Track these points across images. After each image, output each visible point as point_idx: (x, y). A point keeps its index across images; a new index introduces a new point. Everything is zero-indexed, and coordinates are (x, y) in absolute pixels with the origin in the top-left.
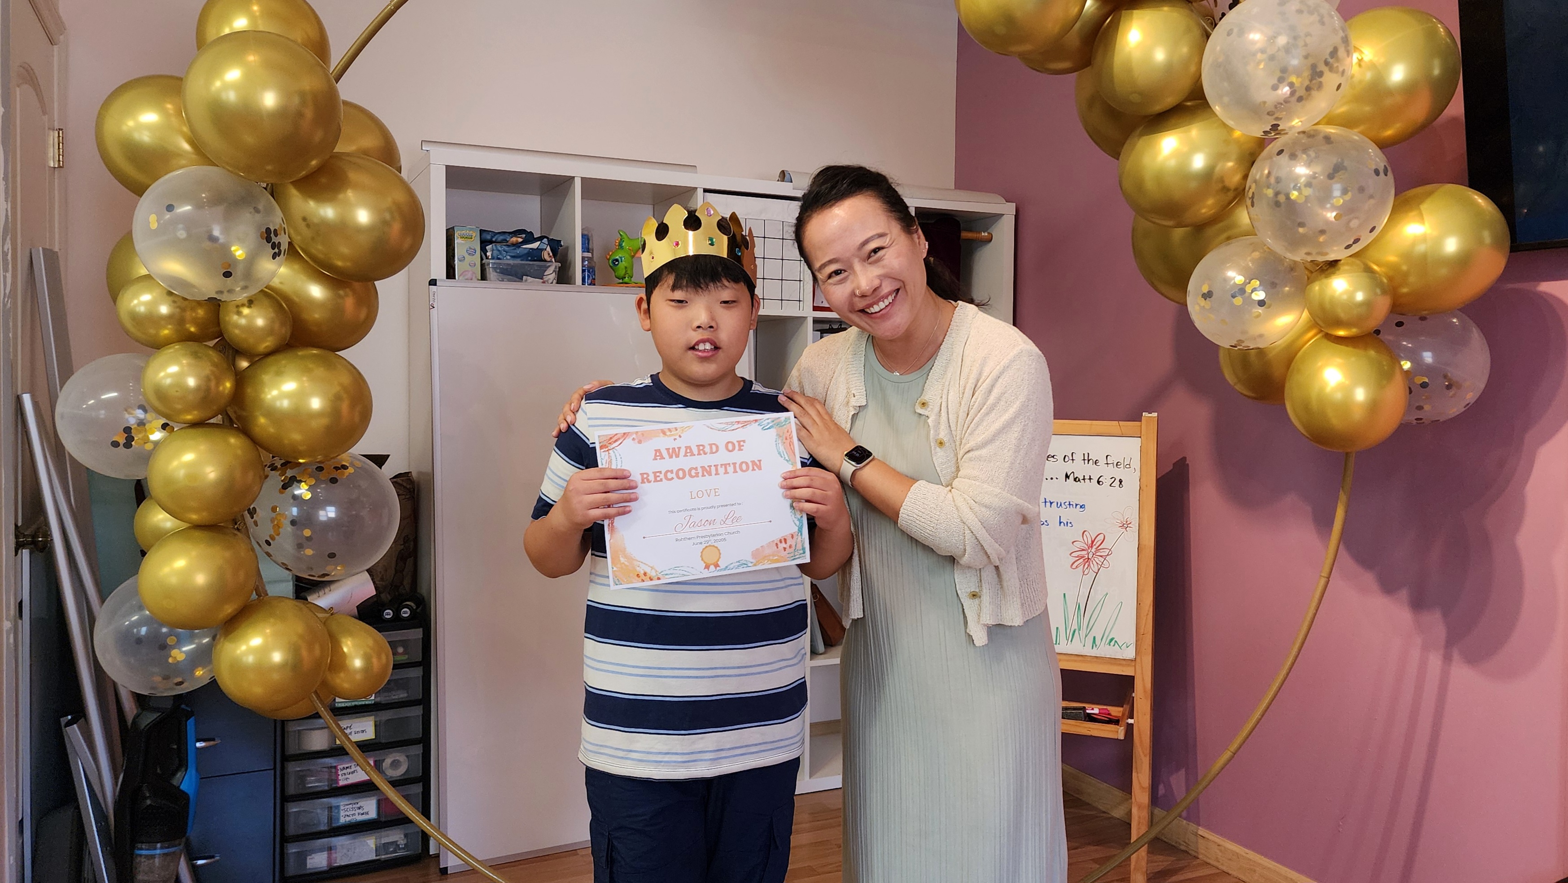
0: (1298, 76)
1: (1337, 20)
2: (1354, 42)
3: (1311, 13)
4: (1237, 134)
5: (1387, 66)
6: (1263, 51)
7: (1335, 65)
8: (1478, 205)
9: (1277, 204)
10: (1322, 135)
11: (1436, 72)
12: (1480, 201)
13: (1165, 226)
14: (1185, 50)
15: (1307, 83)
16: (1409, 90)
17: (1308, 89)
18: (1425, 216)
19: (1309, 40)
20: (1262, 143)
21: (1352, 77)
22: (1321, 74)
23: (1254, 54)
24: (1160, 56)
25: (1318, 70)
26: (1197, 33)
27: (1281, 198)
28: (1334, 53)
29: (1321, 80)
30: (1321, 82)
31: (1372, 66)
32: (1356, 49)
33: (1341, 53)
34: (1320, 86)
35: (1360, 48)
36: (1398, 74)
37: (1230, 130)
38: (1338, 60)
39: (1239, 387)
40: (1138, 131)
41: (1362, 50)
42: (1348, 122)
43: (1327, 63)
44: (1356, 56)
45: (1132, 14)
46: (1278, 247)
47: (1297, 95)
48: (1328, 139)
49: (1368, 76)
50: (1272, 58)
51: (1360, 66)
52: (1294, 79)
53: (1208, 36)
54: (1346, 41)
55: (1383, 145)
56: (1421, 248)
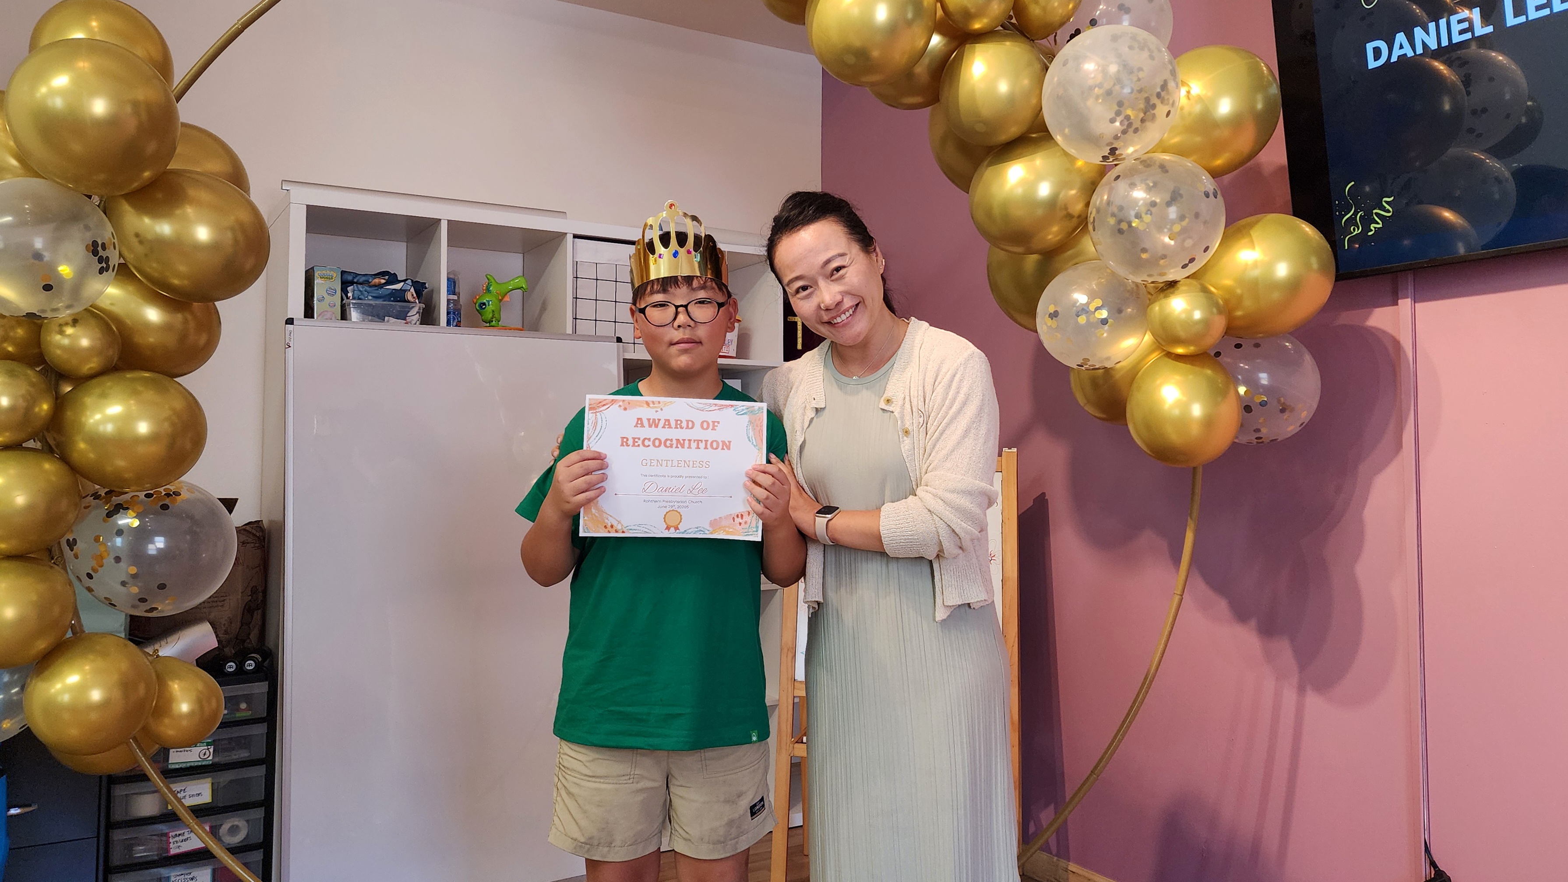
0: (1133, 109)
1: (1166, 56)
2: (1181, 76)
3: (1142, 49)
4: (1080, 163)
5: (1214, 100)
6: (1100, 86)
7: (1166, 98)
8: (1306, 233)
9: (1121, 231)
10: (1157, 163)
11: (1260, 106)
12: (1307, 229)
13: (1015, 253)
14: (1026, 82)
15: (1142, 115)
16: (1235, 122)
17: (1143, 121)
18: (1256, 243)
19: (1141, 75)
20: (1102, 172)
21: (1182, 109)
22: (1154, 106)
23: (1091, 88)
24: (1003, 87)
25: (1151, 103)
26: (1037, 66)
27: (1124, 226)
28: (1164, 86)
29: (1154, 112)
30: (1154, 114)
31: (1200, 99)
32: (1184, 83)
33: (1171, 85)
34: (1154, 117)
35: (1187, 82)
36: (1225, 107)
37: (1072, 159)
38: (1168, 93)
39: (1090, 409)
40: (986, 163)
41: (1189, 84)
42: (1181, 151)
43: (1159, 95)
44: (1183, 91)
45: (975, 47)
46: (1122, 271)
47: (1134, 127)
48: (1163, 168)
49: (1197, 108)
50: (1109, 93)
51: (1188, 98)
52: (1129, 112)
53: (1047, 69)
54: (1173, 73)
55: (1216, 174)
56: (1256, 273)
